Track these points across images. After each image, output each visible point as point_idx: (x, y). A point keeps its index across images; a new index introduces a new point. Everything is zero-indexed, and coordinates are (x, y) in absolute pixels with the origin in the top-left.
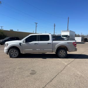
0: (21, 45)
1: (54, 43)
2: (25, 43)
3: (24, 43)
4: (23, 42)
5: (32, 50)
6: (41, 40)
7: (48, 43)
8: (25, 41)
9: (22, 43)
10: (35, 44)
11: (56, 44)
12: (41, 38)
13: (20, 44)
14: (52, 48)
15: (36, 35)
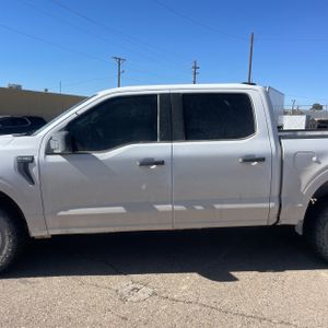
0: (34, 171)
1: (295, 155)
2: (59, 159)
3: (51, 158)
4: (49, 151)
5: (120, 209)
6: (189, 135)
7: (248, 159)
8: (58, 146)
9: (39, 156)
10: (146, 163)
11: (306, 159)
12: (187, 118)
13: (24, 165)
14: (276, 192)
15: (152, 97)
